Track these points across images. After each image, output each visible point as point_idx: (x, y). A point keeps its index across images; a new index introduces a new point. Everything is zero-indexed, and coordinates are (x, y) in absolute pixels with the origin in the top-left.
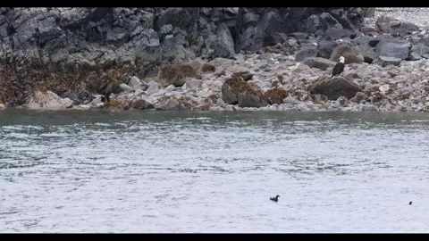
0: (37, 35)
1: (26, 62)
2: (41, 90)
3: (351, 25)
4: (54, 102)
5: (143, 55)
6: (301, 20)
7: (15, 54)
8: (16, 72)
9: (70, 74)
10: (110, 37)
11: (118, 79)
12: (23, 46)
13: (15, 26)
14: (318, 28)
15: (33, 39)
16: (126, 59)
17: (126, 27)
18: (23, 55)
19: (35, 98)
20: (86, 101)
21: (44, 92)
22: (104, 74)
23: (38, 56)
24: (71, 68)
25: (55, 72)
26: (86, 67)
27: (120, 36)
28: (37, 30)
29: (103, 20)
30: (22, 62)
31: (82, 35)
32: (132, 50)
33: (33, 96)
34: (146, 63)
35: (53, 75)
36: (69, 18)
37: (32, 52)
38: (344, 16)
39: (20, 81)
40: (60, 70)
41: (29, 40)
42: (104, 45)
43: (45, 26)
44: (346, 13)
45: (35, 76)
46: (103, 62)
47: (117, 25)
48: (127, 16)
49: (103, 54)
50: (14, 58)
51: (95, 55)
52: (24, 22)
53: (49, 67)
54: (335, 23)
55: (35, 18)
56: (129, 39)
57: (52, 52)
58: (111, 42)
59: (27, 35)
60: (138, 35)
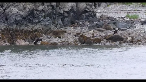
0: (16, 21)
1: (13, 30)
2: (19, 39)
3: (94, 17)
4: (24, 43)
5: (44, 27)
6: (80, 16)
7: (9, 27)
8: (10, 33)
9: (25, 34)
10: (34, 21)
11: (39, 35)
12: (12, 24)
13: (8, 18)
14: (85, 18)
15: (14, 22)
16: (39, 29)
17: (38, 18)
18: (12, 27)
19: (18, 42)
20: (31, 43)
21: (20, 40)
22: (35, 34)
23: (16, 28)
24: (25, 32)
25: (21, 33)
26: (29, 31)
27: (37, 21)
28: (15, 19)
29: (31, 16)
30: (12, 30)
31: (27, 21)
32: (41, 25)
33: (17, 41)
34: (45, 30)
35: (21, 34)
36: (23, 15)
37: (15, 26)
38: (92, 14)
39: (11, 36)
40: (22, 33)
41: (13, 23)
42: (33, 24)
43: (18, 18)
44: (93, 13)
45: (16, 34)
46: (34, 30)
47: (36, 18)
48: (38, 15)
49: (33, 27)
50: (9, 28)
51: (31, 28)
52: (10, 16)
53: (20, 31)
54: (90, 17)
55: (14, 15)
56: (39, 22)
57: (20, 26)
58: (35, 23)
59: (13, 21)
60: (42, 21)
